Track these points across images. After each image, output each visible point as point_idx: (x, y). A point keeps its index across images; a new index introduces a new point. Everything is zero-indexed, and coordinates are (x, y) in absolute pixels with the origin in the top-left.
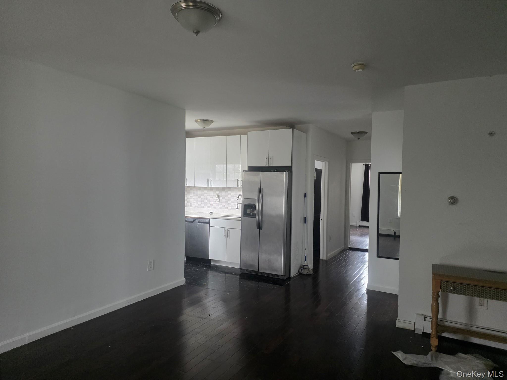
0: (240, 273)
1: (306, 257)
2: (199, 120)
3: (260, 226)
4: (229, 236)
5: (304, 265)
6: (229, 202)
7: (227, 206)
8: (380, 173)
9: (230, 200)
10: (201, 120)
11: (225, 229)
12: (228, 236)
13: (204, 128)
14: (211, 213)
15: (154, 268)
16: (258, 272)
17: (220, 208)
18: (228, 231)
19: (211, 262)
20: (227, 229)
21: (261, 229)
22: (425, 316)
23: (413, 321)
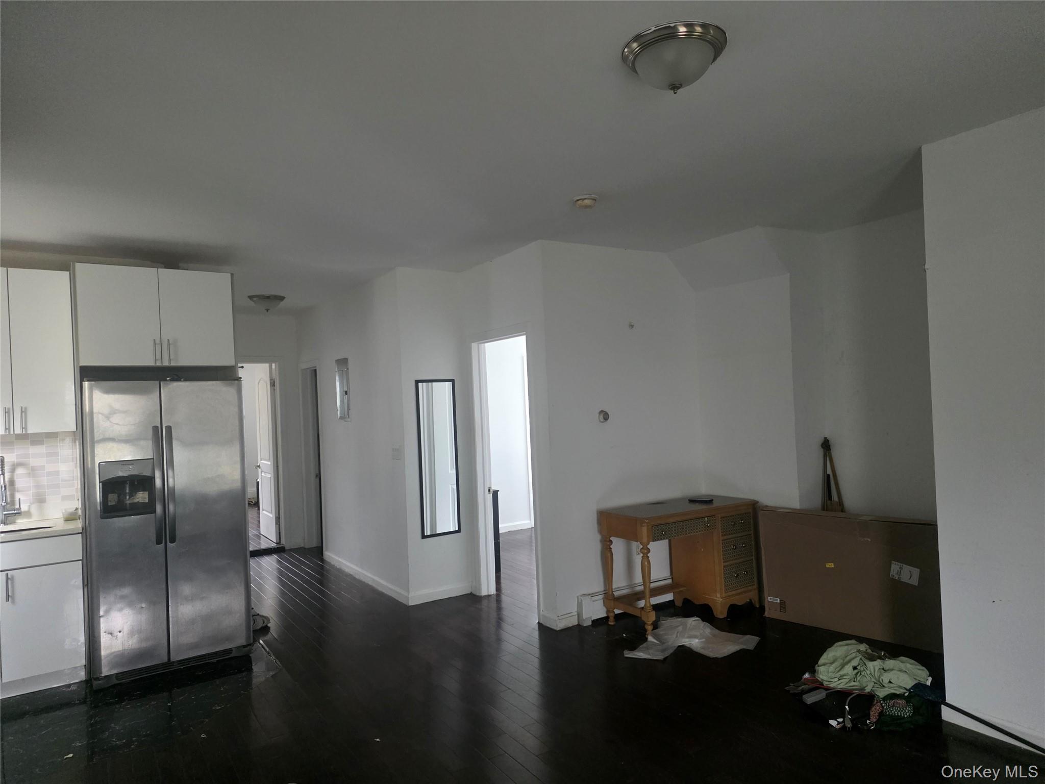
3: (165, 534)
4: (13, 597)
12: (8, 596)
16: (169, 663)
18: (7, 579)
20: (6, 572)
21: (173, 541)
22: (589, 595)
23: (574, 610)
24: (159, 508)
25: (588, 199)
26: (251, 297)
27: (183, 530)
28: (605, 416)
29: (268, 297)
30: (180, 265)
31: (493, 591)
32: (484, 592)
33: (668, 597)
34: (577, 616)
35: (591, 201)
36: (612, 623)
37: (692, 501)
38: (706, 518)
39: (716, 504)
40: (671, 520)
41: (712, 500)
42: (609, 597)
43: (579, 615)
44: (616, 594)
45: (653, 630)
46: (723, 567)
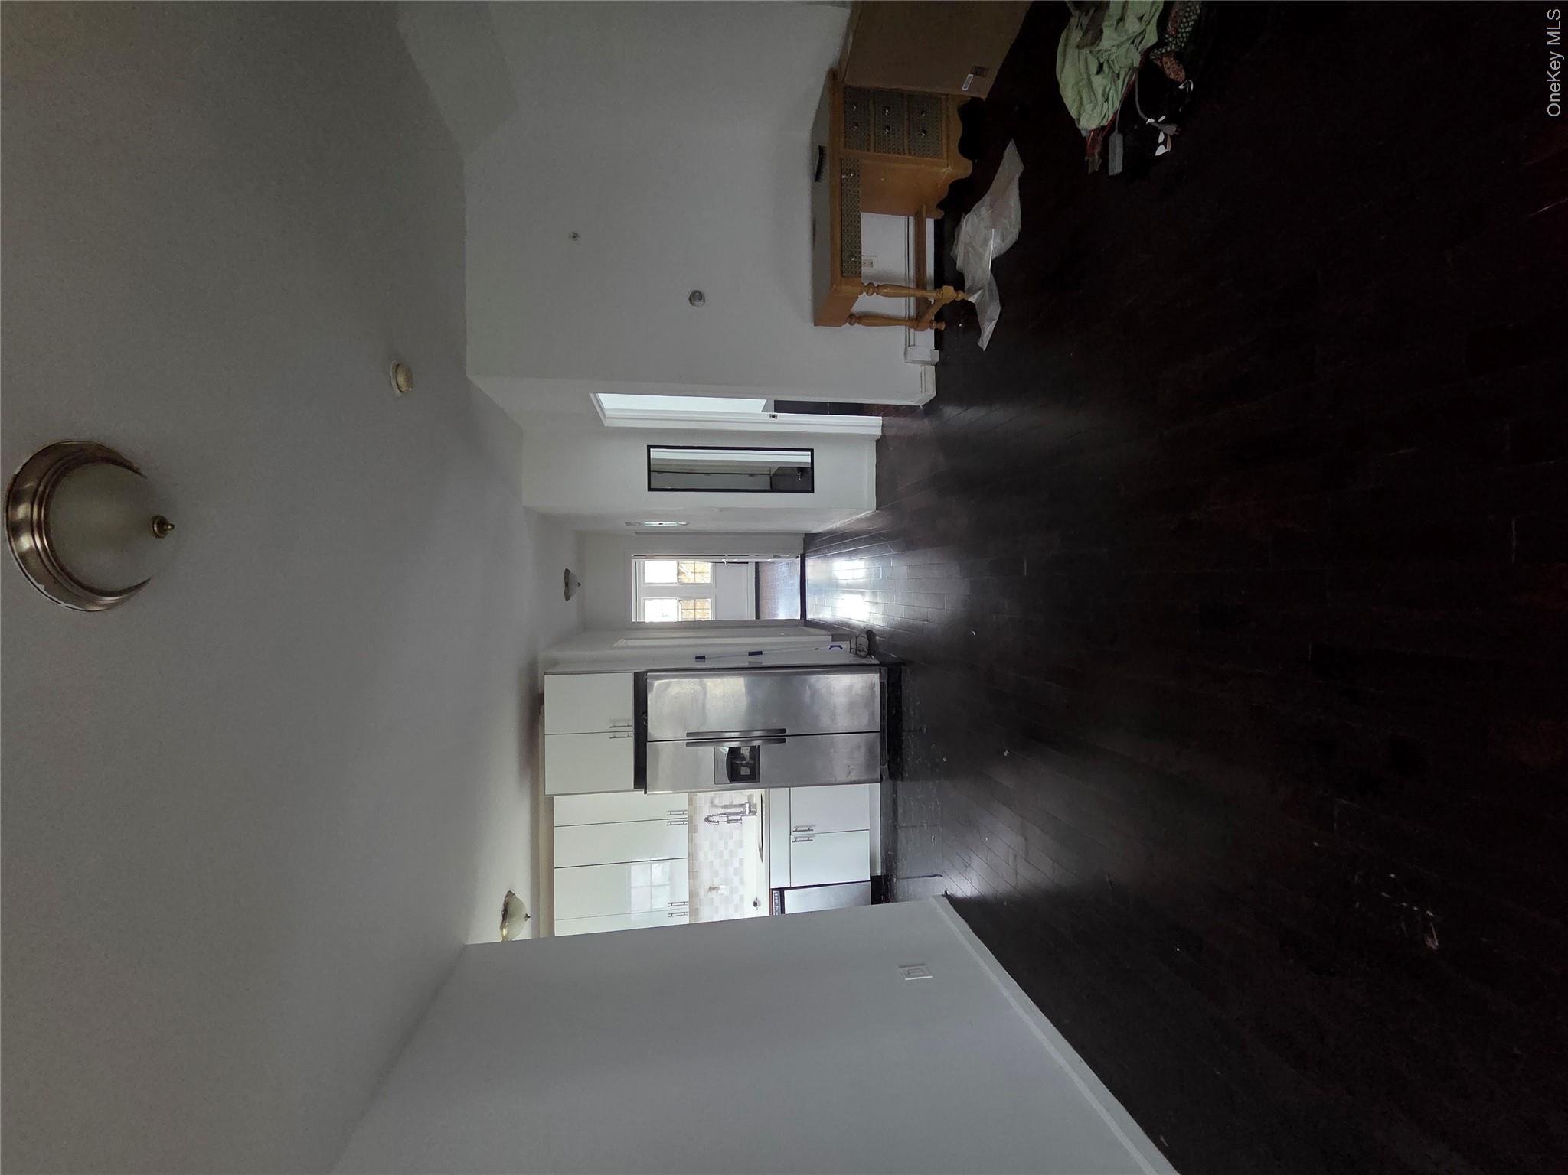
0: (889, 783)
1: (832, 647)
2: (505, 932)
3: (777, 736)
4: (810, 826)
5: (851, 648)
6: (726, 856)
7: (736, 864)
8: (650, 489)
9: (721, 855)
10: (502, 928)
11: (793, 839)
12: (809, 830)
13: (527, 917)
14: (755, 904)
15: (923, 965)
16: (881, 732)
17: (742, 882)
18: (796, 831)
19: (878, 876)
20: (792, 833)
21: (784, 731)
22: (906, 348)
23: (918, 368)
24: (756, 743)
25: (396, 379)
26: (567, 598)
27: (776, 723)
28: (696, 297)
29: (567, 585)
30: (541, 693)
31: (877, 421)
32: (878, 432)
33: (930, 225)
34: (926, 367)
35: (399, 376)
36: (944, 326)
37: (817, 177)
38: (843, 177)
39: (825, 142)
40: (838, 241)
41: (820, 147)
42: (916, 321)
43: (925, 363)
44: (912, 313)
45: (964, 292)
46: (910, 157)
